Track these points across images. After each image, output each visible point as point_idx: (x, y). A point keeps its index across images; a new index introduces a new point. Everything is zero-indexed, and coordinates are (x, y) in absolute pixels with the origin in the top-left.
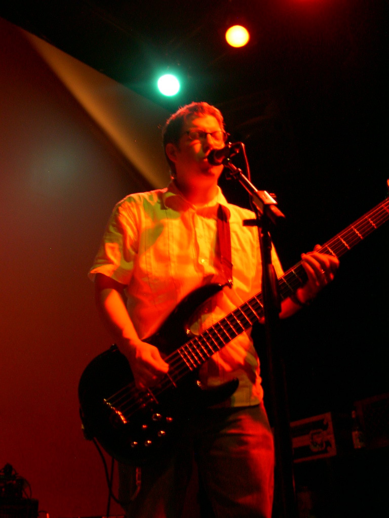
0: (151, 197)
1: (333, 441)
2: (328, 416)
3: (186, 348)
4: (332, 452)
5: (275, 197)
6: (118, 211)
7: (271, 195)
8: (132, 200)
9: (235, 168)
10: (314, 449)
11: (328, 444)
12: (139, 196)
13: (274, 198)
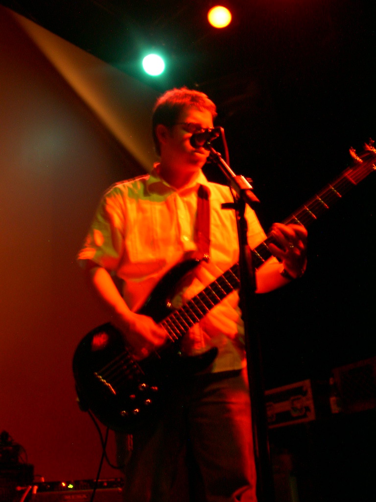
0: (135, 185)
1: (312, 407)
2: (307, 383)
3: (168, 321)
4: (311, 416)
5: (251, 181)
6: (105, 201)
7: (247, 180)
8: (118, 190)
9: (216, 153)
10: (294, 414)
11: (307, 409)
12: (124, 186)
13: (250, 183)
